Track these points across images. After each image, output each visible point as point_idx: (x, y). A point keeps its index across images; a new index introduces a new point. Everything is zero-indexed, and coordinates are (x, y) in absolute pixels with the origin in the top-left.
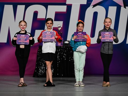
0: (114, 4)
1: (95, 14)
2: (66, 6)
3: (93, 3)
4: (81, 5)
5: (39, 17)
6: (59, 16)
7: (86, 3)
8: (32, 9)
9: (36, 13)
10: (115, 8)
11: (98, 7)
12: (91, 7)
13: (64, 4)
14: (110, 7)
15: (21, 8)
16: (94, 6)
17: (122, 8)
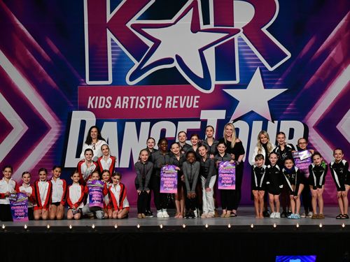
0: (259, 118)
2: (200, 122)
3: (233, 118)
4: (218, 120)
5: (168, 135)
7: (224, 118)
8: (159, 126)
9: (163, 132)
10: (261, 123)
11: (239, 122)
13: (198, 120)
14: (254, 122)
15: (145, 126)
16: (235, 121)
17: (270, 123)
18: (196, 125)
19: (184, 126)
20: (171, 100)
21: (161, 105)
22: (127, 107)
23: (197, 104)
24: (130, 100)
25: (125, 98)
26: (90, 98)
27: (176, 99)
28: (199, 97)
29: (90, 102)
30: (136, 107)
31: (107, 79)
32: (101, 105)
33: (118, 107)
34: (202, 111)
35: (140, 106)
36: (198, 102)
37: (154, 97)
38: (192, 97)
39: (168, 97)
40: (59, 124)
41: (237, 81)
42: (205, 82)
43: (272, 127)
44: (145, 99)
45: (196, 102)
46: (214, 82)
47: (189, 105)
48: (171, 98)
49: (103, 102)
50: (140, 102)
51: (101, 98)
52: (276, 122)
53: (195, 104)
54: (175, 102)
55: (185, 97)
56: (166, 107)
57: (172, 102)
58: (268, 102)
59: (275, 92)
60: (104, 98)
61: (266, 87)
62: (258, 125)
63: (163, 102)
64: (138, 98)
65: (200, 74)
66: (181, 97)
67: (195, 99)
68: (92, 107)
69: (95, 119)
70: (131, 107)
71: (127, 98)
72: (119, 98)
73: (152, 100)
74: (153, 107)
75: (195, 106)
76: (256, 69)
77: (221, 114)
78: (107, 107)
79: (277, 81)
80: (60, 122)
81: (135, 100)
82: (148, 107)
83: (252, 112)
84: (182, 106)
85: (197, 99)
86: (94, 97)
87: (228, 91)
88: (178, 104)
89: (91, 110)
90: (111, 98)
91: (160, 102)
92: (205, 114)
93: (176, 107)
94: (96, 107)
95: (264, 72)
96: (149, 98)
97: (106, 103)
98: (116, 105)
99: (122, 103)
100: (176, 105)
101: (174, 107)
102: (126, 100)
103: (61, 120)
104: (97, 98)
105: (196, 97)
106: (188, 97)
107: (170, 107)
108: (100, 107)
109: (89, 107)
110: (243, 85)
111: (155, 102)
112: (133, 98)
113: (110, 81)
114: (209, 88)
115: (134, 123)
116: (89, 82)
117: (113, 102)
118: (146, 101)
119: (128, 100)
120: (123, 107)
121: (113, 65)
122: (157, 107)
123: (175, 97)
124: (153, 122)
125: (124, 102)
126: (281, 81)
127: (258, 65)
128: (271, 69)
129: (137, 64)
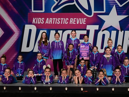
0: (115, 29)
1: (104, 35)
2: (86, 31)
3: (102, 29)
4: (95, 30)
6: (82, 37)
7: (98, 29)
9: (69, 35)
11: (105, 31)
12: (101, 31)
14: (112, 31)
16: (103, 31)
18: (85, 32)
19: (79, 33)
20: (72, 20)
21: (67, 22)
22: (51, 23)
23: (85, 22)
24: (53, 20)
25: (50, 19)
26: (34, 18)
27: (75, 20)
28: (86, 19)
29: (34, 21)
30: (56, 23)
31: (42, 10)
32: (39, 22)
33: (47, 23)
34: (87, 26)
35: (58, 22)
36: (85, 21)
37: (65, 19)
38: (83, 19)
39: (71, 19)
40: (19, 31)
41: (104, 12)
42: (89, 12)
43: (121, 33)
44: (60, 19)
45: (84, 21)
46: (93, 12)
47: (81, 23)
48: (72, 19)
49: (40, 21)
50: (58, 21)
51: (39, 18)
52: (123, 31)
53: (84, 22)
54: (74, 21)
55: (79, 19)
56: (70, 23)
57: (73, 21)
58: (119, 21)
59: (123, 17)
60: (40, 19)
61: (118, 14)
62: (114, 33)
63: (69, 21)
64: (57, 19)
65: (87, 8)
66: (77, 19)
67: (84, 20)
68: (35, 23)
69: (36, 29)
70: (54, 23)
71: (52, 19)
72: (48, 19)
73: (63, 20)
74: (64, 23)
75: (84, 23)
76: (113, 6)
77: (97, 27)
78: (42, 23)
79: (123, 12)
80: (19, 30)
81: (55, 20)
82: (61, 23)
83: (111, 26)
84: (78, 23)
85: (85, 20)
86: (36, 18)
87: (100, 16)
88: (76, 22)
89: (34, 24)
90: (44, 19)
91: (67, 21)
92: (88, 27)
93: (75, 23)
94: (36, 23)
95: (117, 7)
96: (62, 19)
97: (41, 21)
98: (46, 22)
99: (49, 21)
100: (75, 22)
101: (74, 23)
102: (51, 20)
103: (20, 29)
104: (37, 18)
105: (84, 19)
106: (81, 19)
107: (72, 23)
108: (38, 23)
109: (33, 23)
110: (107, 13)
111: (65, 21)
112: (54, 19)
113: (43, 11)
114: (91, 15)
115: (55, 31)
116: (33, 11)
117: (45, 21)
118: (60, 21)
119: (52, 20)
120: (49, 23)
121: (45, 3)
122: (66, 23)
123: (74, 19)
124: (64, 31)
125: (50, 21)
126: (125, 12)
127: (114, 4)
128: (120, 6)
129: (56, 3)
